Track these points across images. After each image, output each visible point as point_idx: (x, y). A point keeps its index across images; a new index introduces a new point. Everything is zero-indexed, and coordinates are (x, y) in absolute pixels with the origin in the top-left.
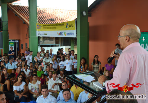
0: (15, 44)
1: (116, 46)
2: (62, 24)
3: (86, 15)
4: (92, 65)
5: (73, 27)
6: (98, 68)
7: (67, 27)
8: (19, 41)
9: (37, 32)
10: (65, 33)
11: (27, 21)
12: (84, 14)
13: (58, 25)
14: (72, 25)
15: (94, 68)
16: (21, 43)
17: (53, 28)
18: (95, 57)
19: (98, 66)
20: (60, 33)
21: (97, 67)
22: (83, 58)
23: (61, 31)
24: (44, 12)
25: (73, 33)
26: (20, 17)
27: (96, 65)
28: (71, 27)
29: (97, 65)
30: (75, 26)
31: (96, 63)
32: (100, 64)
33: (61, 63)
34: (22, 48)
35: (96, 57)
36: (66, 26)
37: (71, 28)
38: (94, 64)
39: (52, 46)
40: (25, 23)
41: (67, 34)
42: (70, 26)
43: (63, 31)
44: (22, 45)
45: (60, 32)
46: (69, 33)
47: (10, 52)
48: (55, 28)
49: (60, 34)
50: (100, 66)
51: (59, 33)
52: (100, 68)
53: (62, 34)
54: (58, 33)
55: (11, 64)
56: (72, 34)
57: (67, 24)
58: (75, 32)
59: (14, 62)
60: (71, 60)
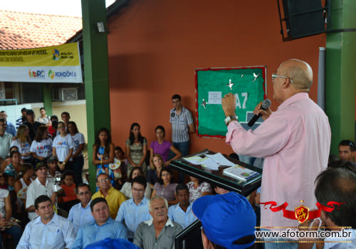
1: (174, 100)
2: (42, 52)
3: (103, 31)
4: (128, 146)
5: (72, 57)
6: (142, 151)
7: (57, 59)
10: (50, 72)
13: (30, 53)
14: (69, 54)
15: (131, 151)
18: (132, 128)
19: (140, 148)
20: (36, 71)
21: (138, 150)
23: (40, 68)
27: (136, 146)
28: (66, 57)
29: (138, 144)
30: (78, 56)
31: (136, 140)
32: (144, 144)
35: (135, 128)
36: (52, 56)
37: (66, 60)
38: (132, 143)
41: (57, 74)
42: (63, 56)
43: (46, 69)
45: (35, 69)
46: (62, 72)
49: (38, 74)
50: (144, 146)
51: (34, 73)
52: (144, 151)
53: (43, 74)
54: (30, 73)
56: (70, 74)
57: (57, 51)
58: (77, 70)
60: (69, 136)
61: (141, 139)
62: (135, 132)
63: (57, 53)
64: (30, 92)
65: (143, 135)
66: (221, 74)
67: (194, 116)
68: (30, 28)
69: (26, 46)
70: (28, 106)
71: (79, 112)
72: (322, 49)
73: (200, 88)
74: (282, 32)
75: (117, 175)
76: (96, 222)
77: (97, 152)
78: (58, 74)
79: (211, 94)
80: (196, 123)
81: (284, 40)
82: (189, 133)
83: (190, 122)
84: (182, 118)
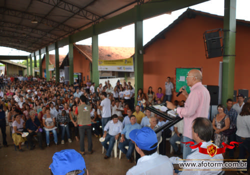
0: (78, 76)
2: (121, 61)
7: (126, 63)
8: (82, 73)
9: (99, 67)
10: (124, 68)
11: (89, 57)
12: (141, 52)
14: (130, 61)
15: (149, 97)
16: (83, 76)
17: (113, 63)
21: (151, 97)
22: (140, 89)
23: (121, 66)
24: (102, 49)
25: (131, 68)
26: (83, 54)
27: (151, 95)
28: (129, 63)
30: (132, 62)
32: (154, 94)
33: (121, 93)
34: (84, 80)
38: (149, 94)
39: (109, 78)
40: (87, 59)
44: (84, 77)
45: (119, 67)
47: (75, 83)
48: (115, 63)
49: (120, 68)
55: (78, 93)
58: (132, 67)
59: (80, 92)
60: (129, 90)
61: (152, 93)
62: (150, 90)
63: (126, 61)
64: (120, 74)
65: (153, 91)
66: (185, 70)
67: (174, 85)
68: (122, 52)
69: (120, 58)
70: (119, 79)
71: (133, 82)
72: (221, 62)
73: (177, 75)
74: (206, 55)
75: (144, 106)
76: (131, 124)
77: (138, 97)
78: (127, 69)
79: (181, 77)
80: (175, 88)
81: (207, 58)
82: (172, 92)
83: (173, 88)
84: (169, 86)
